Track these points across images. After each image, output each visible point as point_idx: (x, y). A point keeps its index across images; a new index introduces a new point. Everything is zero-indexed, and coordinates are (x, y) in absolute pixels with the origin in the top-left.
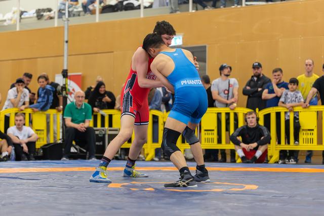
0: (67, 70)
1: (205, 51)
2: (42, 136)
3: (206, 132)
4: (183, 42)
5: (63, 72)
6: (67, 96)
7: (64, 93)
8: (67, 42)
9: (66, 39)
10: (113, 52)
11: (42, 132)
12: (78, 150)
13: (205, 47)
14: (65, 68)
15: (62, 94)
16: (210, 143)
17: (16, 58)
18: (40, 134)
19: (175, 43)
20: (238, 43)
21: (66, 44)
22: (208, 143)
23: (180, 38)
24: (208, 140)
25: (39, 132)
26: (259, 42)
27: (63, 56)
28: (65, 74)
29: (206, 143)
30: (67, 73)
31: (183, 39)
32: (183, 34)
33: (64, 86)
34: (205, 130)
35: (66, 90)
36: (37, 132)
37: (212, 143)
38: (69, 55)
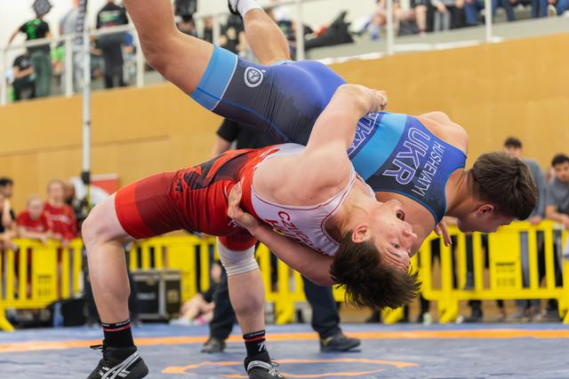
8: (89, 123)
9: (86, 117)
14: (86, 167)
21: (86, 128)
27: (80, 146)
30: (89, 177)
38: (93, 145)
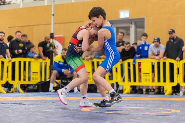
0: (53, 34)
1: (144, 21)
2: (36, 76)
3: (145, 75)
4: (129, 15)
5: (50, 35)
6: (53, 50)
7: (51, 48)
8: (53, 15)
9: (53, 13)
10: (83, 22)
11: (37, 74)
12: (60, 86)
13: (144, 19)
14: (52, 32)
15: (50, 49)
16: (147, 82)
17: (20, 26)
18: (35, 75)
19: (124, 16)
20: (166, 16)
21: (52, 17)
22: (146, 82)
23: (127, 13)
24: (146, 80)
25: (35, 74)
26: (179, 15)
27: (51, 24)
28: (52, 36)
29: (145, 82)
30: (53, 35)
31: (129, 13)
32: (129, 10)
33: (51, 44)
34: (144, 73)
35: (52, 46)
36: (33, 73)
37: (149, 82)
38: (55, 24)
